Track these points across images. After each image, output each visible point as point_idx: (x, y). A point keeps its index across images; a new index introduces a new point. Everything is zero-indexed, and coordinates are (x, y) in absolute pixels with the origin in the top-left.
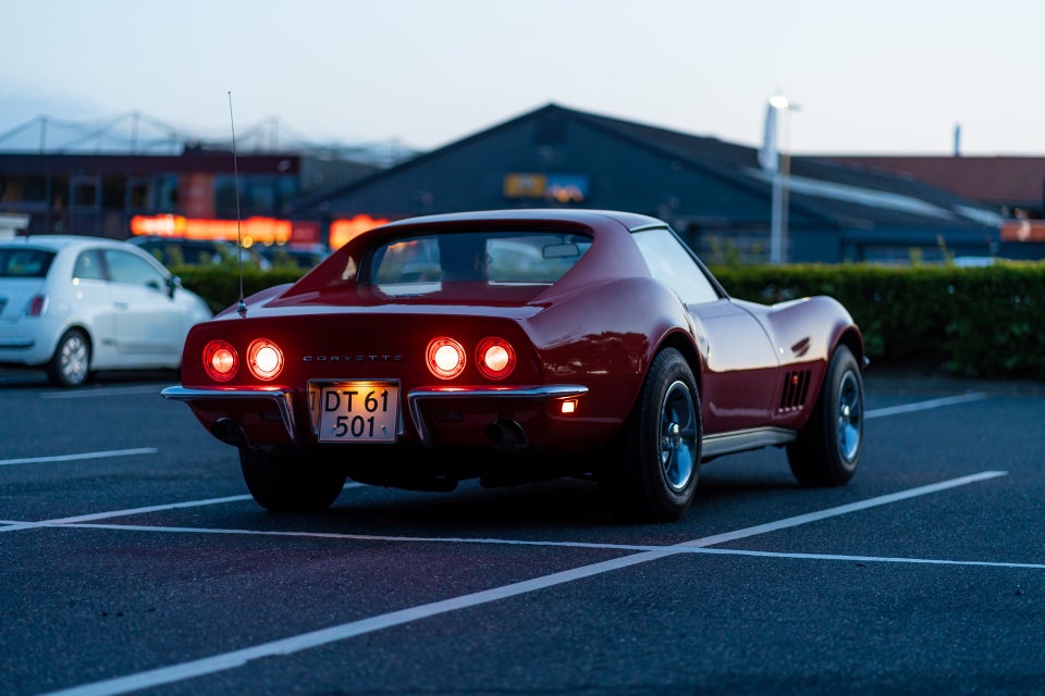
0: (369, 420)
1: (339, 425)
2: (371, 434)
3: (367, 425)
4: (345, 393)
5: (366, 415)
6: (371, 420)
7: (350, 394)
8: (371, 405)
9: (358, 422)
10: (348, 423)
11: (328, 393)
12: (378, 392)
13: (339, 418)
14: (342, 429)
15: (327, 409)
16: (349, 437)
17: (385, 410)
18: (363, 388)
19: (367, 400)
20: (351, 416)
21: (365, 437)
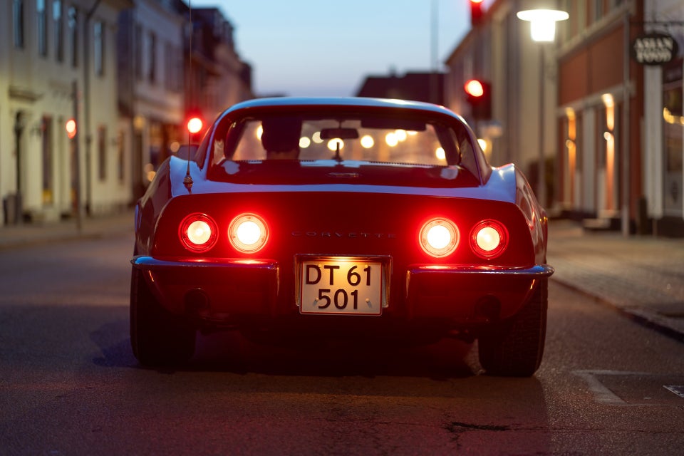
0: (352, 294)
1: (321, 297)
2: (355, 307)
3: (351, 298)
4: (326, 267)
5: (350, 289)
6: (355, 294)
7: (332, 268)
8: (354, 279)
9: (341, 295)
10: (331, 296)
11: (308, 267)
12: (361, 267)
13: (321, 291)
14: (324, 302)
15: (308, 282)
16: (332, 309)
17: (368, 283)
18: (344, 264)
19: (350, 275)
20: (334, 289)
21: (349, 309)
